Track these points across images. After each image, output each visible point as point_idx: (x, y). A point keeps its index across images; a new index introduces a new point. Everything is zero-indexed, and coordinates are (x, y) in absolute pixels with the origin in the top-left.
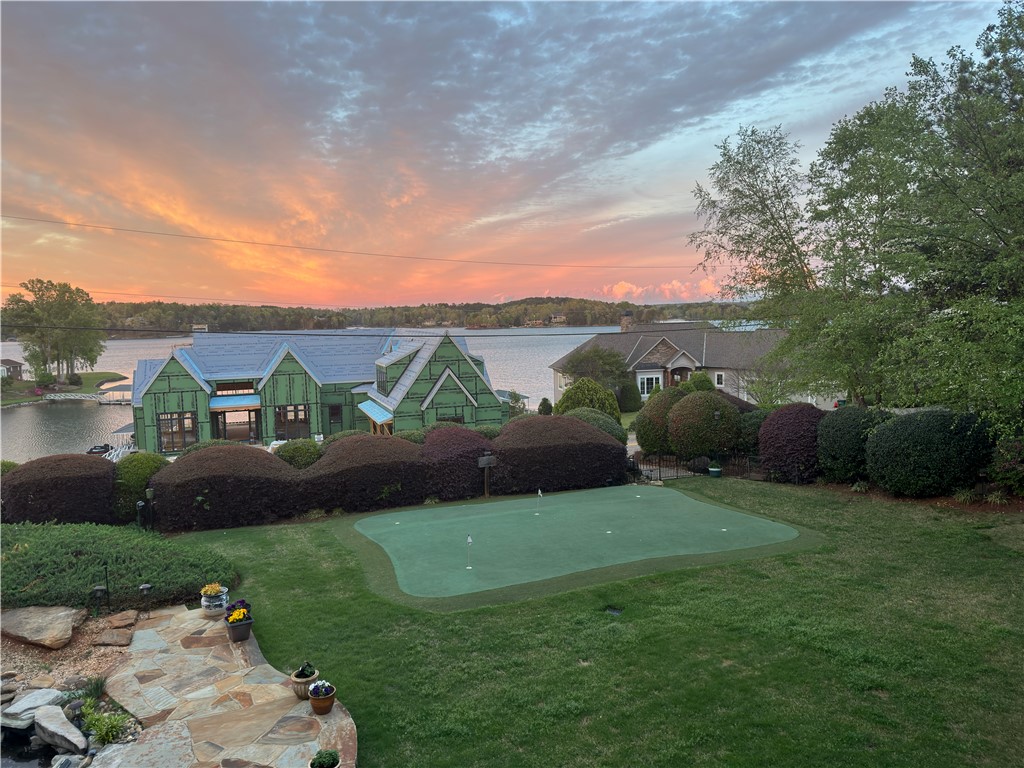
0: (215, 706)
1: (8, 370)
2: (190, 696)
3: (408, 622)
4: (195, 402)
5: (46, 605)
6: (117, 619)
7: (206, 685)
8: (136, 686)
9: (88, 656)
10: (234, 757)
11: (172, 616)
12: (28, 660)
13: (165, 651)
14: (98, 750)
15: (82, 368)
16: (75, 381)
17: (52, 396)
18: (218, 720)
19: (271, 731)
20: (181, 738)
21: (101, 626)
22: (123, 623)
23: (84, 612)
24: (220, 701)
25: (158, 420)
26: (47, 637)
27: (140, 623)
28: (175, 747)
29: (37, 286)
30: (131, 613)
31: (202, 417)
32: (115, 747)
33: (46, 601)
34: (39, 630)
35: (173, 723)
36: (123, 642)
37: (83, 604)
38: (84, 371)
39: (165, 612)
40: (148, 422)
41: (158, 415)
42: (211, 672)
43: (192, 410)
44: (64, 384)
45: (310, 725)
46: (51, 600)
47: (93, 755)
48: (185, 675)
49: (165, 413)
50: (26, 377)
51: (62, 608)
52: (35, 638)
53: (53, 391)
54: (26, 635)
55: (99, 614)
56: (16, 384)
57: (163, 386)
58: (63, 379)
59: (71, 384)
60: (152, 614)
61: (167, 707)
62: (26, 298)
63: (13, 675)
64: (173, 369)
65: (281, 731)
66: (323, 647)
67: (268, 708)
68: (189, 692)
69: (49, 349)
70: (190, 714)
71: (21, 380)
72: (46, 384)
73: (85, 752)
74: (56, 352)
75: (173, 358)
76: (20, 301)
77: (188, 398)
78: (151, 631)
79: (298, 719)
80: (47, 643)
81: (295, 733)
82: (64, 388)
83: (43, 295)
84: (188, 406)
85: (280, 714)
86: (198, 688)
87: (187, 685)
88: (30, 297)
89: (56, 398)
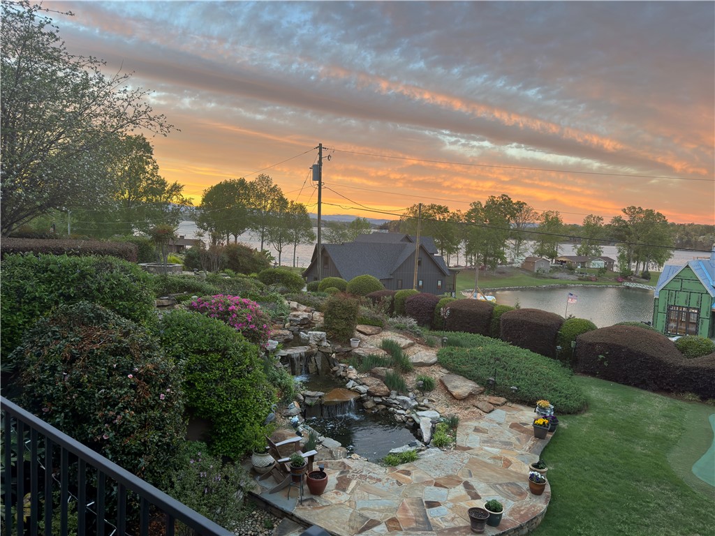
0: (491, 458)
1: (605, 263)
2: (486, 448)
3: (668, 488)
4: (700, 302)
5: (467, 378)
6: (494, 399)
7: (498, 447)
8: (470, 431)
9: (466, 409)
10: (472, 483)
11: (522, 410)
12: (444, 398)
13: (499, 424)
14: (432, 447)
15: (653, 268)
16: (646, 276)
17: (627, 284)
18: (486, 465)
19: (500, 485)
20: (462, 462)
21: (485, 399)
22: (494, 402)
23: (482, 389)
24: (495, 458)
25: (668, 310)
26: (455, 392)
27: (504, 407)
28: (456, 463)
29: (632, 211)
30: (503, 400)
31: (703, 314)
32: (437, 449)
33: (468, 376)
34: (455, 387)
35: (466, 454)
36: (485, 410)
37: (483, 384)
38: (654, 270)
39: (521, 407)
40: (661, 309)
41: (670, 306)
42: (508, 444)
43: (697, 307)
44: (638, 277)
45: (521, 494)
46: (470, 376)
47: (428, 448)
48: (496, 438)
49: (675, 306)
50: (615, 269)
51: (473, 383)
52: (451, 390)
53: (630, 281)
54: (449, 387)
55: (488, 394)
56: (608, 273)
57: (677, 286)
58: (638, 274)
59: (643, 278)
60: (514, 405)
61: (472, 447)
62: (623, 218)
63: (434, 402)
64: (687, 274)
65: (505, 487)
66: (586, 468)
67: (512, 474)
68: (488, 446)
69: (632, 253)
70: (477, 455)
71: (612, 271)
72: (626, 275)
73: (426, 444)
74: (636, 255)
75: (687, 266)
76: (620, 220)
77: (694, 298)
78: (504, 412)
79: (519, 487)
80: (454, 394)
81: (510, 492)
82: (638, 280)
83: (635, 217)
84: (693, 303)
85: (513, 480)
86: (493, 447)
87: (490, 443)
88: (626, 218)
89: (630, 286)
